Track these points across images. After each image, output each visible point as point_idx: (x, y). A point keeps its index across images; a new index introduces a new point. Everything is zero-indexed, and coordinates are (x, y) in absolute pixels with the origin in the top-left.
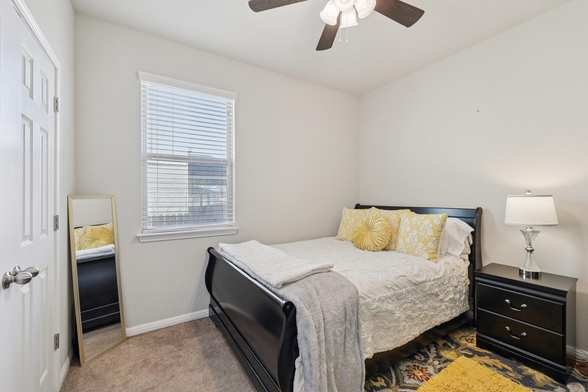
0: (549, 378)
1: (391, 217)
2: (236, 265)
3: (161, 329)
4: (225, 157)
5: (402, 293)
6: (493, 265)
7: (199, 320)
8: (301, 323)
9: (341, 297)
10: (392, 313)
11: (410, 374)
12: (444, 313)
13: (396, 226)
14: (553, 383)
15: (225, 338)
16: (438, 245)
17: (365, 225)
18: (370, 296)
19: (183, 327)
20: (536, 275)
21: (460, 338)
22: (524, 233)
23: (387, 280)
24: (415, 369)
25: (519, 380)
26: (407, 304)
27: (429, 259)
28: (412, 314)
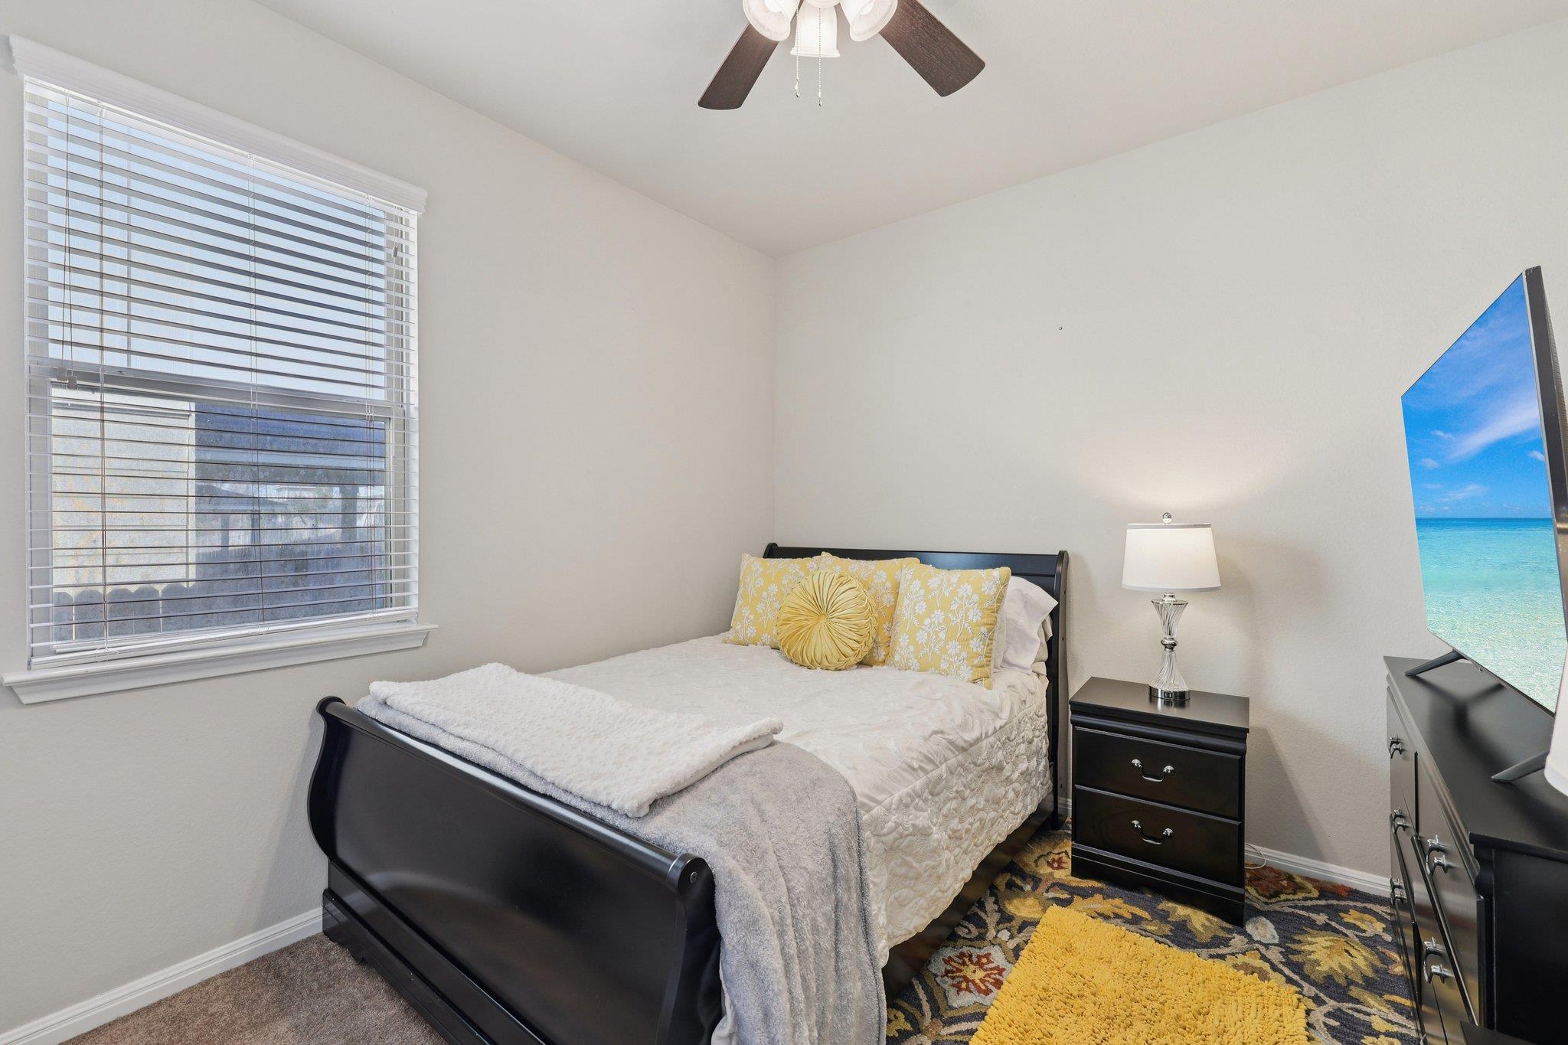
0: (1215, 919)
1: (874, 577)
2: (458, 753)
3: (124, 1019)
4: (379, 395)
5: (940, 778)
6: (1094, 682)
7: (285, 955)
8: (736, 920)
9: (820, 815)
10: (925, 833)
11: (957, 980)
12: (1012, 809)
13: (889, 600)
14: (1223, 928)
15: (401, 995)
16: (991, 644)
17: (813, 602)
18: (880, 797)
19: (221, 991)
20: (1180, 699)
21: (1036, 861)
22: (1158, 606)
23: (909, 749)
24: (964, 964)
25: (1166, 936)
26: (949, 804)
27: (974, 681)
28: (960, 827)
